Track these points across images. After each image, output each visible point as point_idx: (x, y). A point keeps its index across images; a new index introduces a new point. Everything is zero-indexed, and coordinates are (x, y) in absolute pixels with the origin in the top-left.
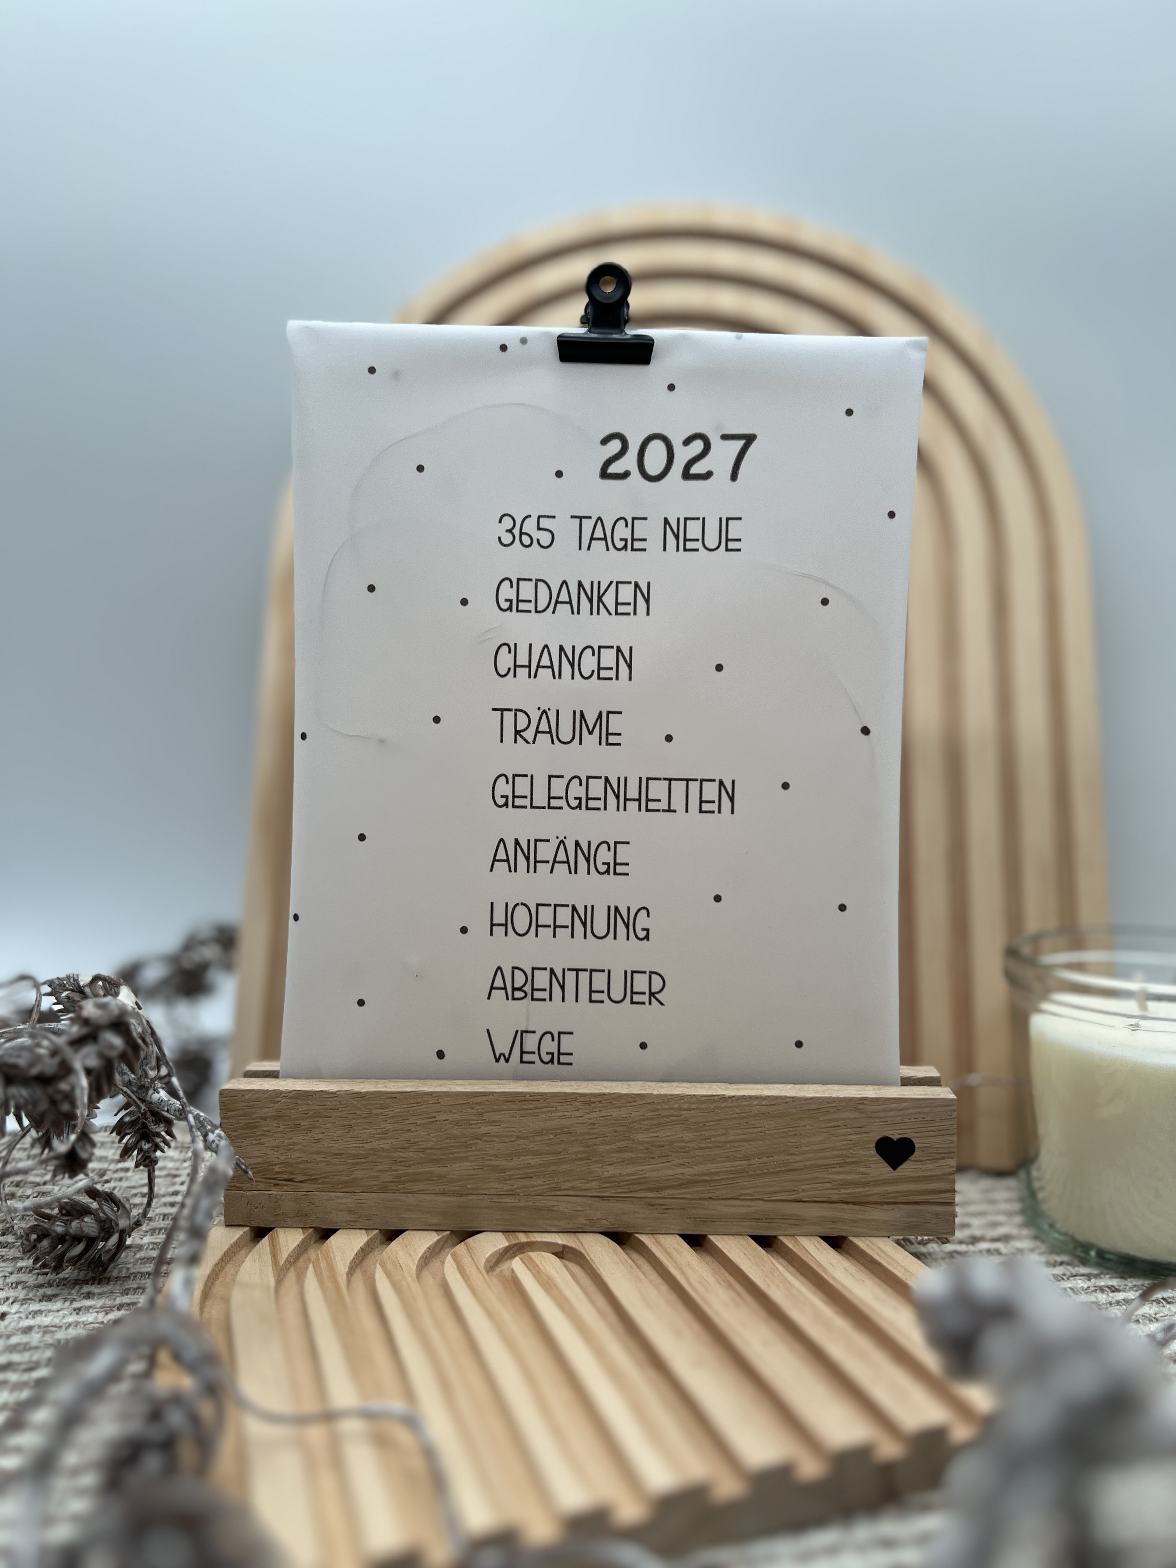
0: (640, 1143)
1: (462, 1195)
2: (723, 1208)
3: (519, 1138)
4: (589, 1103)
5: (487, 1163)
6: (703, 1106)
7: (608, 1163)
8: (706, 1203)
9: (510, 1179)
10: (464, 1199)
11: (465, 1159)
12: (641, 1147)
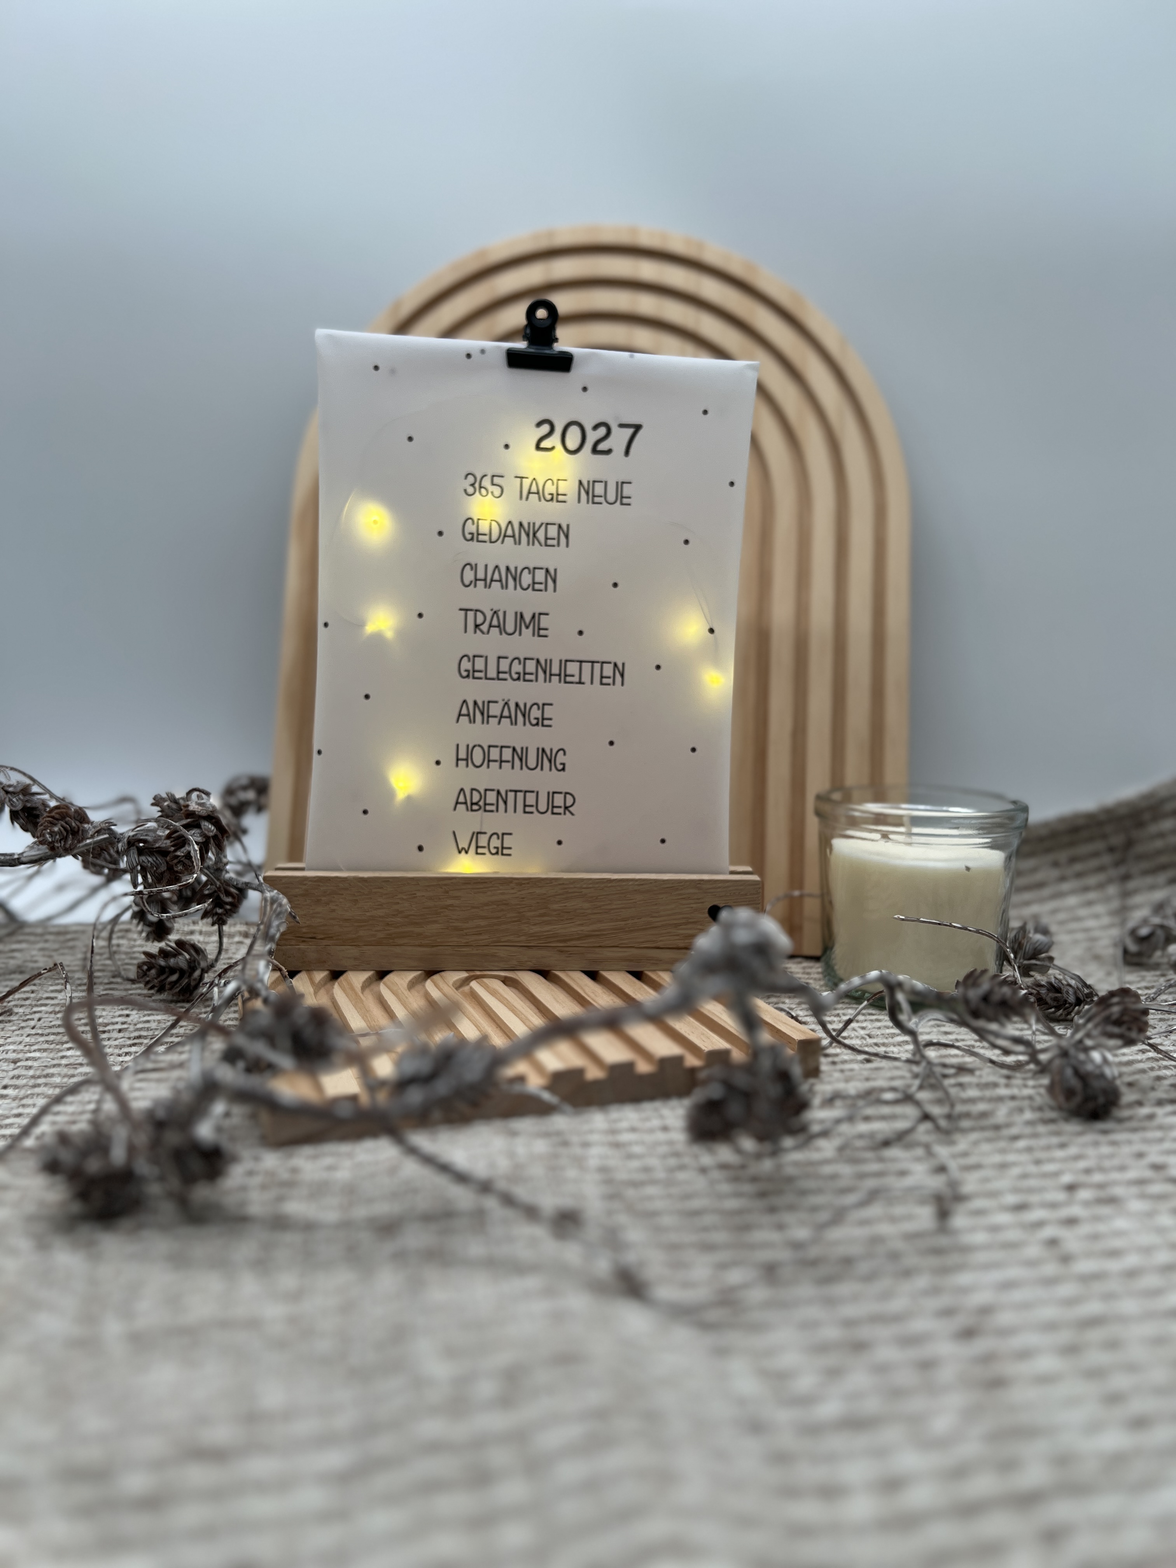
0: (555, 910)
1: (433, 946)
2: (608, 953)
3: (473, 907)
4: (521, 884)
5: (451, 924)
6: (597, 886)
7: (533, 924)
8: (597, 950)
9: (467, 935)
10: (434, 949)
11: (436, 922)
12: (555, 913)
